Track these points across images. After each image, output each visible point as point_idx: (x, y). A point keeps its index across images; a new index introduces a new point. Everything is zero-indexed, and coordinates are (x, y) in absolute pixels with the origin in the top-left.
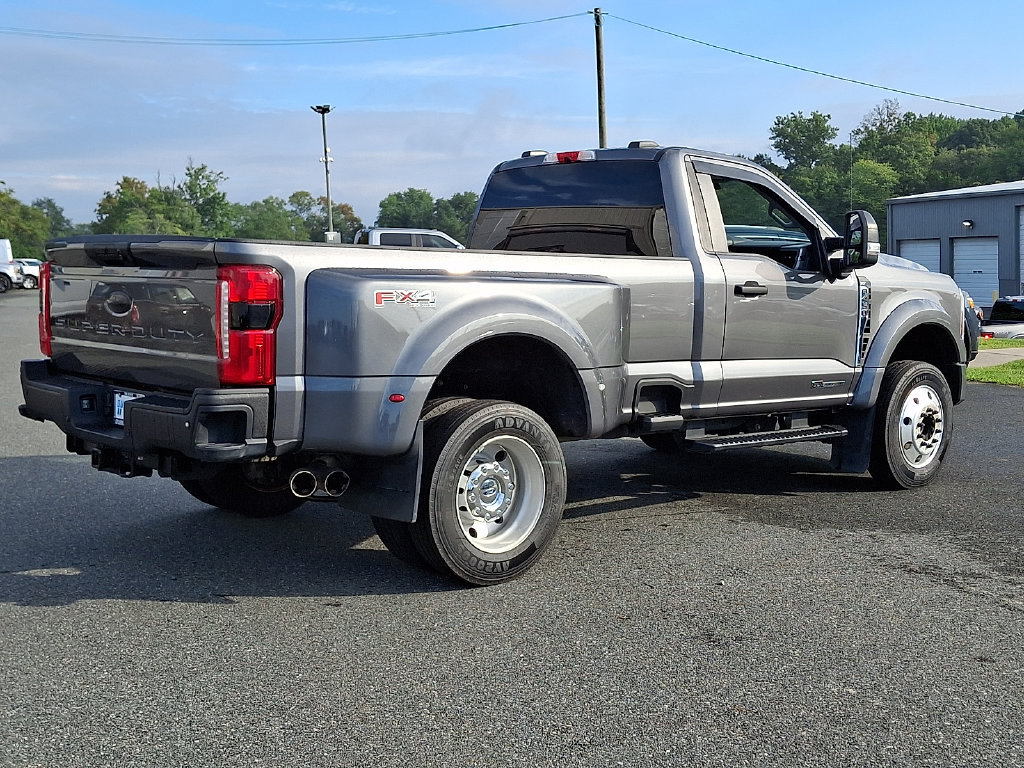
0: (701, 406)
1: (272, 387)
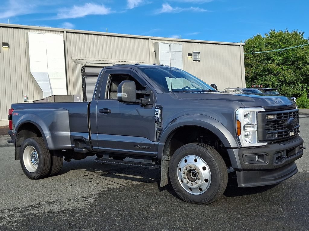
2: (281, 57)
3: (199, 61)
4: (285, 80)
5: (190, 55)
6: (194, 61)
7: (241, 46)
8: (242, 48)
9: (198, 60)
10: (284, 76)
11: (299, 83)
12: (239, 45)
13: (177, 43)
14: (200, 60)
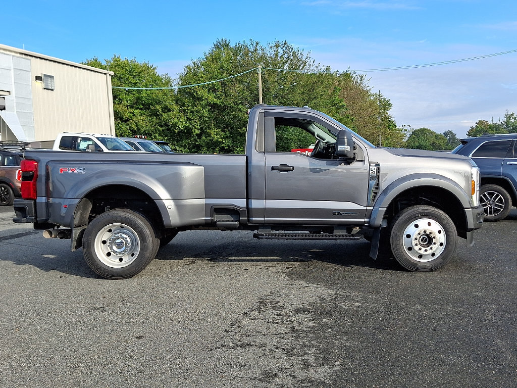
0: (254, 219)
1: (35, 200)
2: (131, 97)
3: (52, 90)
4: (139, 129)
5: (38, 78)
6: (44, 89)
7: (108, 75)
8: (109, 78)
9: (50, 88)
10: (136, 124)
11: (157, 135)
12: (106, 74)
13: (18, 55)
14: (53, 88)
